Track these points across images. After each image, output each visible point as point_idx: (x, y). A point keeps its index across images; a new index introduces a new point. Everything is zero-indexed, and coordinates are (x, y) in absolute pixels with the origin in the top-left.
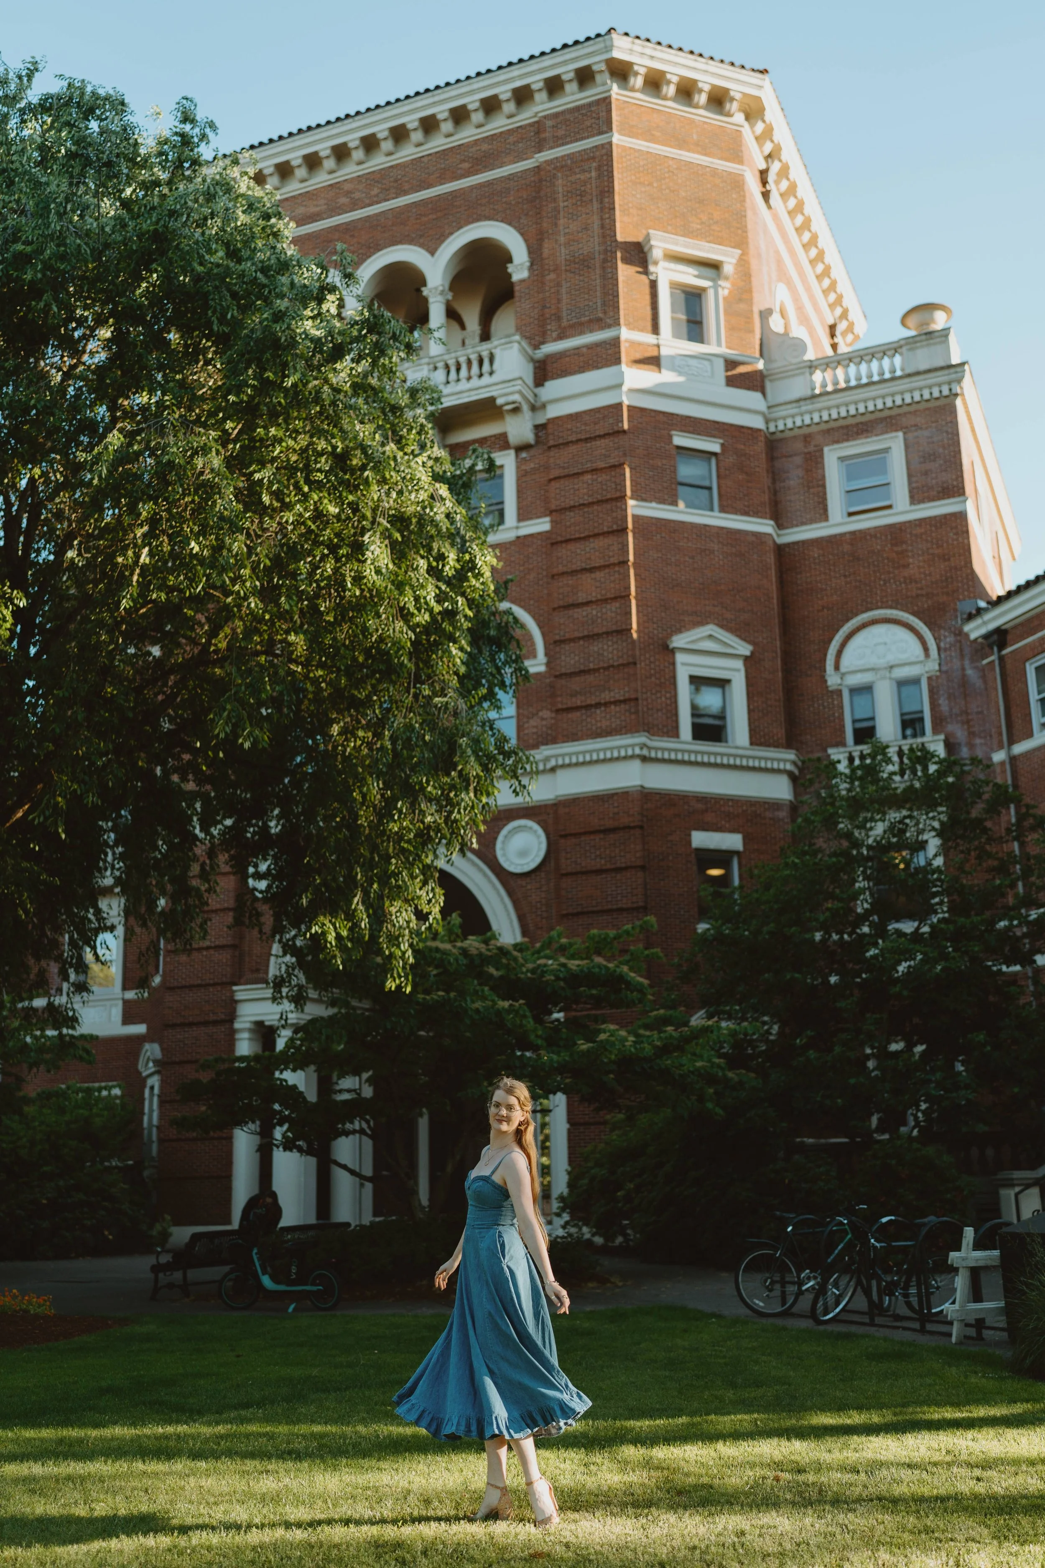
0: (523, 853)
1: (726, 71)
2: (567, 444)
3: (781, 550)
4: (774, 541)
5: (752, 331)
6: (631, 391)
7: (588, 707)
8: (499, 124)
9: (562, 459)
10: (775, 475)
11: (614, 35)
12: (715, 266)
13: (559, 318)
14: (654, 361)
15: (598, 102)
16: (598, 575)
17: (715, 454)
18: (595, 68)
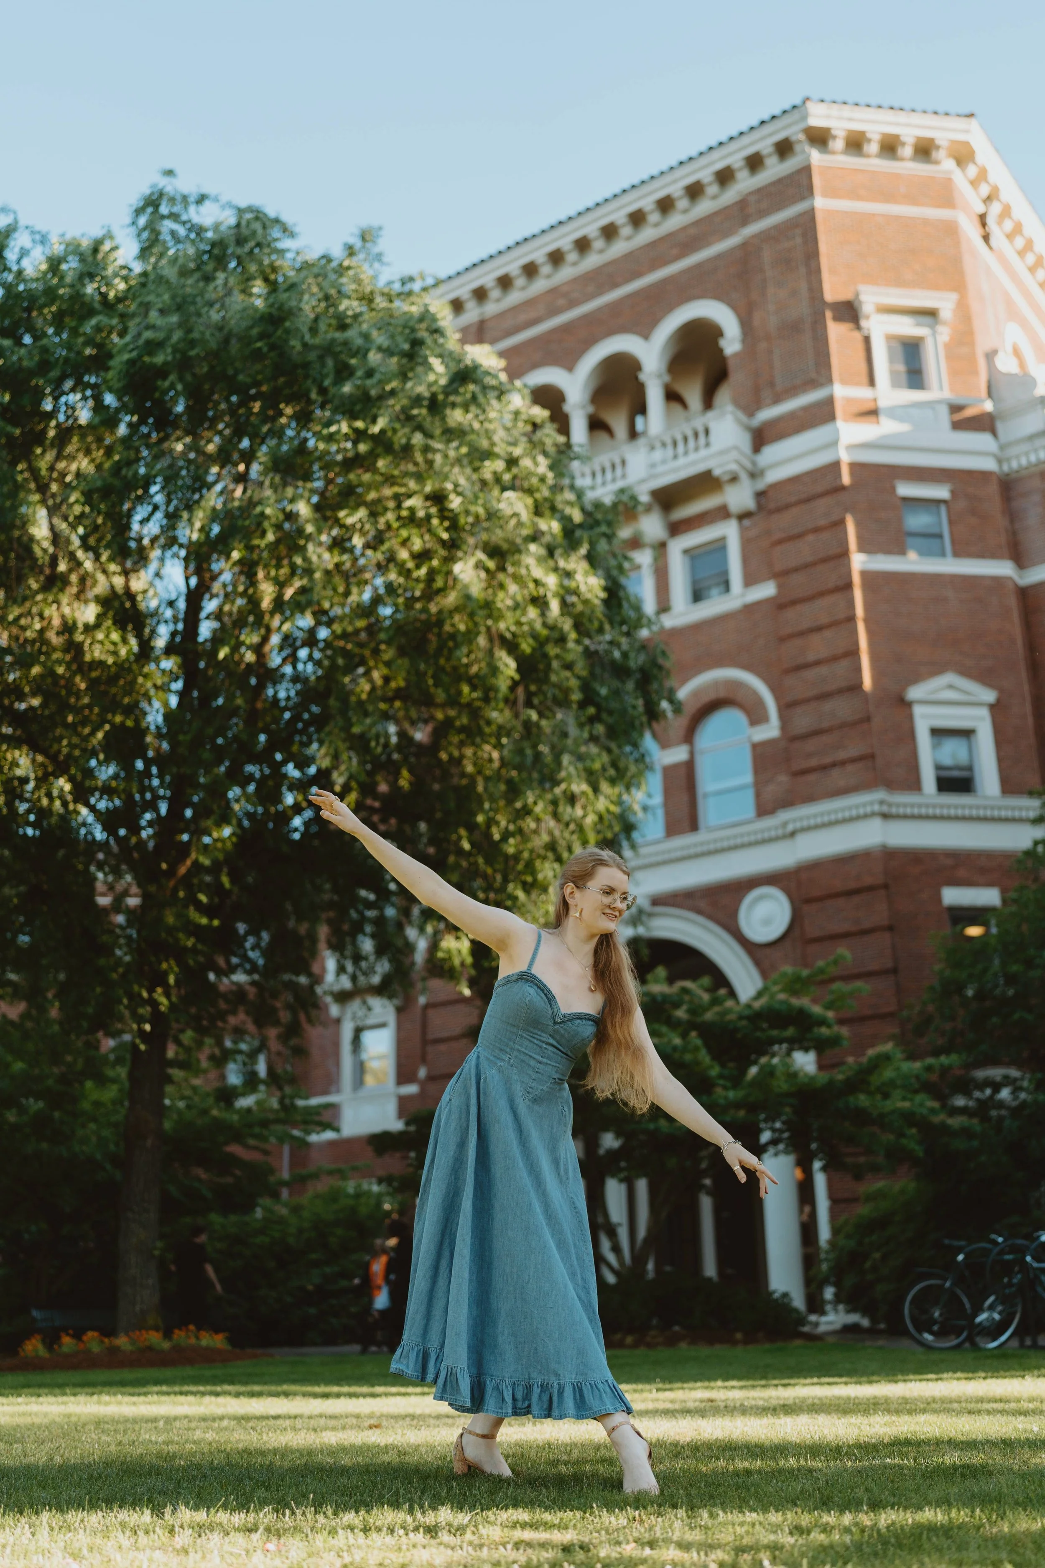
0: (767, 922)
1: (930, 120)
2: (787, 507)
3: (1024, 594)
4: (1016, 585)
5: (975, 372)
6: (851, 448)
7: (824, 768)
8: (705, 207)
9: (784, 522)
10: (1012, 515)
11: (809, 104)
12: (931, 314)
13: (772, 384)
14: (872, 413)
15: (799, 172)
16: (827, 634)
17: (945, 502)
18: (793, 138)
